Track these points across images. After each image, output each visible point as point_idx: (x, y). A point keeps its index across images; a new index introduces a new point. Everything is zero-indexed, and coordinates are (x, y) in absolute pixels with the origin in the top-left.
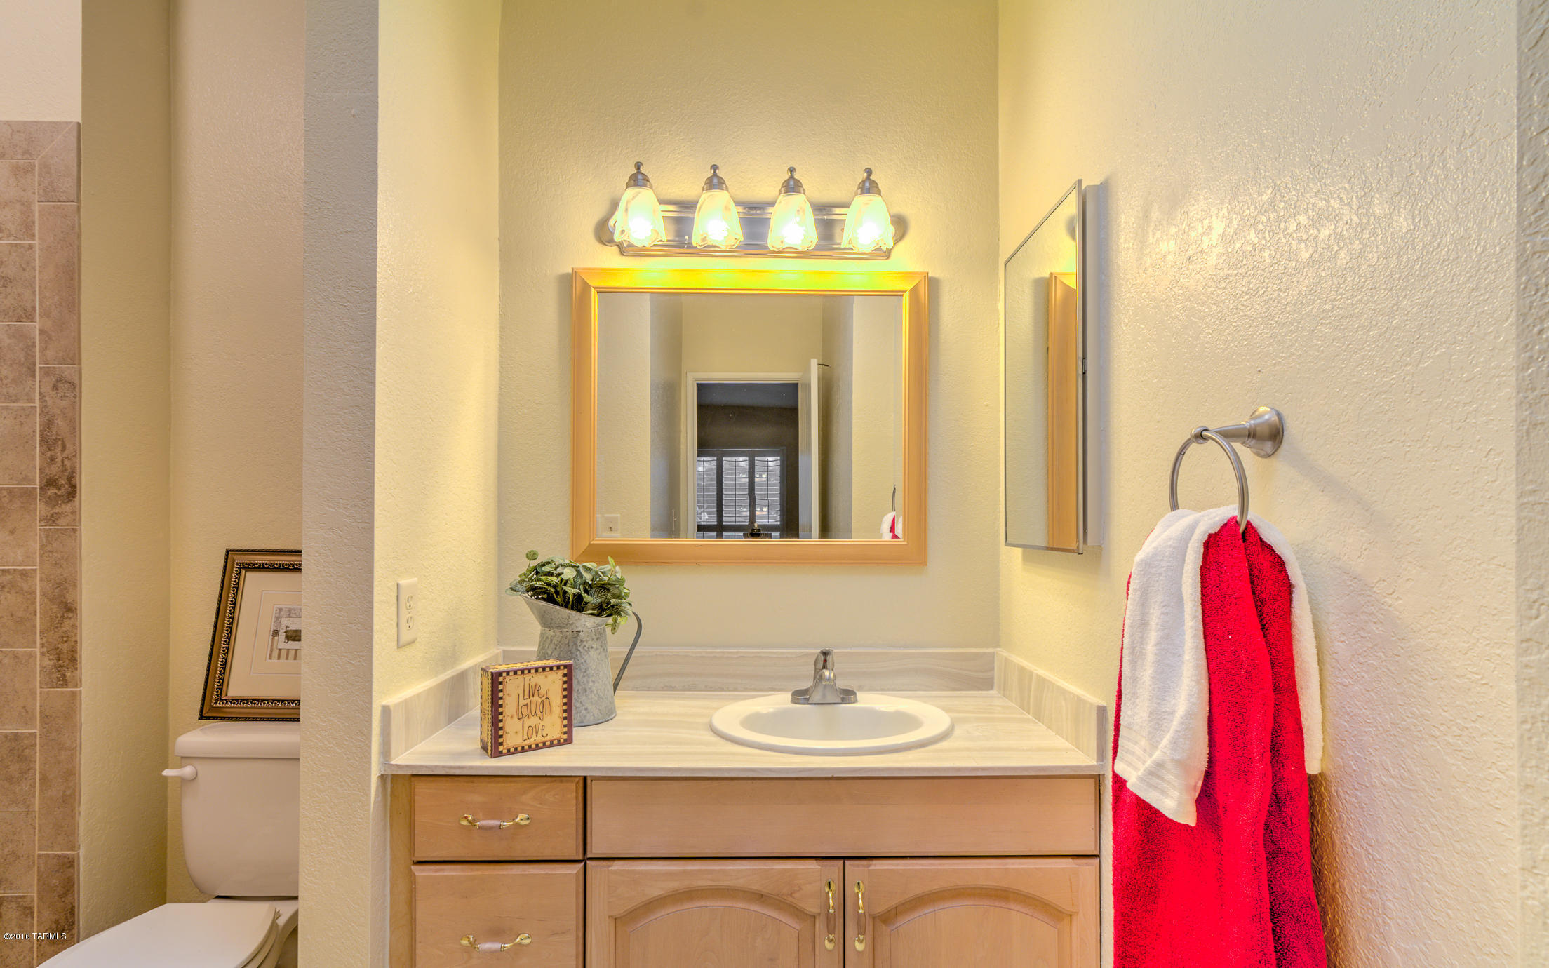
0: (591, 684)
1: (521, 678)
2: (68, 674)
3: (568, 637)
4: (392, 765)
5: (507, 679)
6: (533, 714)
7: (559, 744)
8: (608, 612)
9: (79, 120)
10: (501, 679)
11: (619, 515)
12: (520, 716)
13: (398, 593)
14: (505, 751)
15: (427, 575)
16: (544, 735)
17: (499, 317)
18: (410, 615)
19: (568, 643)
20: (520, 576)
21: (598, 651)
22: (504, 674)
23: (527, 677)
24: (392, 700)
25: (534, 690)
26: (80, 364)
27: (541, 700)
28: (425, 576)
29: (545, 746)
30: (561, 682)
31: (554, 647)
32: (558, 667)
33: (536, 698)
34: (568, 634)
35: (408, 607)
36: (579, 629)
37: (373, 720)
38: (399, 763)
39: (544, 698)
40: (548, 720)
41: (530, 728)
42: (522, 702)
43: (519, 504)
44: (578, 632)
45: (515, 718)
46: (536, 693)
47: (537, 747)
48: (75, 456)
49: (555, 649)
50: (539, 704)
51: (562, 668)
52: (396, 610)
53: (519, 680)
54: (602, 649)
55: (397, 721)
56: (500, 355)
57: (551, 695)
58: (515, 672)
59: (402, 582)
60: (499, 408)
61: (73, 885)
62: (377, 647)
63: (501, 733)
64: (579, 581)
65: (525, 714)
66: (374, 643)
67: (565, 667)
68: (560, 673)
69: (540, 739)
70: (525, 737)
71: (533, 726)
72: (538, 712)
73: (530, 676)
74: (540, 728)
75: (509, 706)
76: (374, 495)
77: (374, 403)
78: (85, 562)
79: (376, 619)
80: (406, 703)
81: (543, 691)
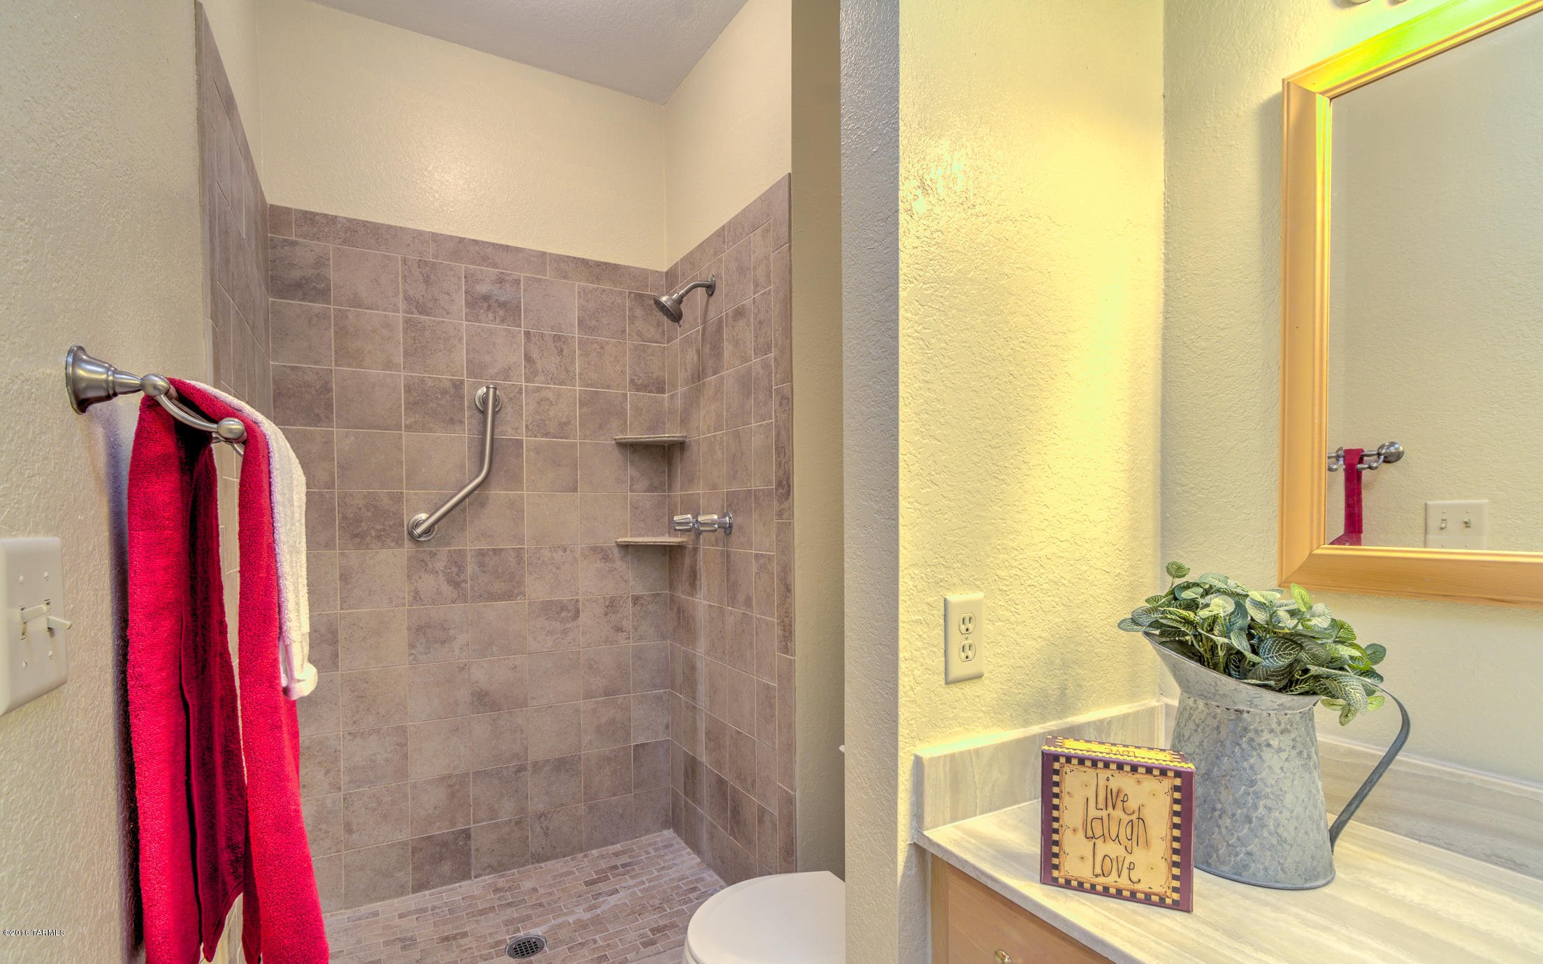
0: (1261, 811)
1: (1092, 772)
2: (789, 644)
3: (1218, 716)
4: (924, 835)
5: (1067, 768)
6: (1114, 837)
7: (1161, 903)
8: (1305, 687)
9: (790, 171)
10: (1057, 766)
11: (1486, 501)
12: (1090, 834)
13: (945, 611)
14: (1062, 881)
15: (1005, 588)
16: (1134, 879)
17: (1163, 212)
18: (969, 641)
19: (1218, 728)
20: (1147, 601)
21: (1284, 755)
22: (1063, 760)
23: (1104, 774)
24: (930, 750)
25: (1114, 798)
26: (792, 381)
27: (1128, 818)
28: (1000, 590)
29: (1133, 897)
30: (1168, 800)
31: (1194, 728)
32: (1163, 772)
33: (1118, 813)
34: (1219, 711)
35: (964, 631)
36: (1241, 707)
37: (900, 772)
38: (931, 837)
39: (1134, 817)
40: (1139, 856)
41: (1107, 859)
42: (1093, 813)
43: (1192, 488)
44: (1239, 712)
45: (1081, 834)
46: (1119, 804)
47: (1119, 894)
48: (789, 460)
49: (1196, 731)
50: (1124, 823)
51: (1171, 774)
52: (943, 634)
53: (1088, 774)
54: (1294, 753)
55: (935, 779)
56: (1165, 268)
57: (1146, 814)
58: (1081, 761)
59: (953, 598)
60: (1163, 347)
61: (792, 820)
62: (906, 679)
63: (1055, 849)
64: (1240, 622)
65: (1098, 832)
66: (900, 673)
67: (1178, 774)
68: (1167, 784)
69: (1124, 882)
70: (1098, 871)
71: (1113, 856)
72: (1122, 836)
73: (1108, 773)
74: (1126, 865)
75: (1071, 813)
76: (898, 483)
77: (898, 364)
78: (797, 551)
79: (902, 644)
80: (954, 761)
81: (1132, 804)
